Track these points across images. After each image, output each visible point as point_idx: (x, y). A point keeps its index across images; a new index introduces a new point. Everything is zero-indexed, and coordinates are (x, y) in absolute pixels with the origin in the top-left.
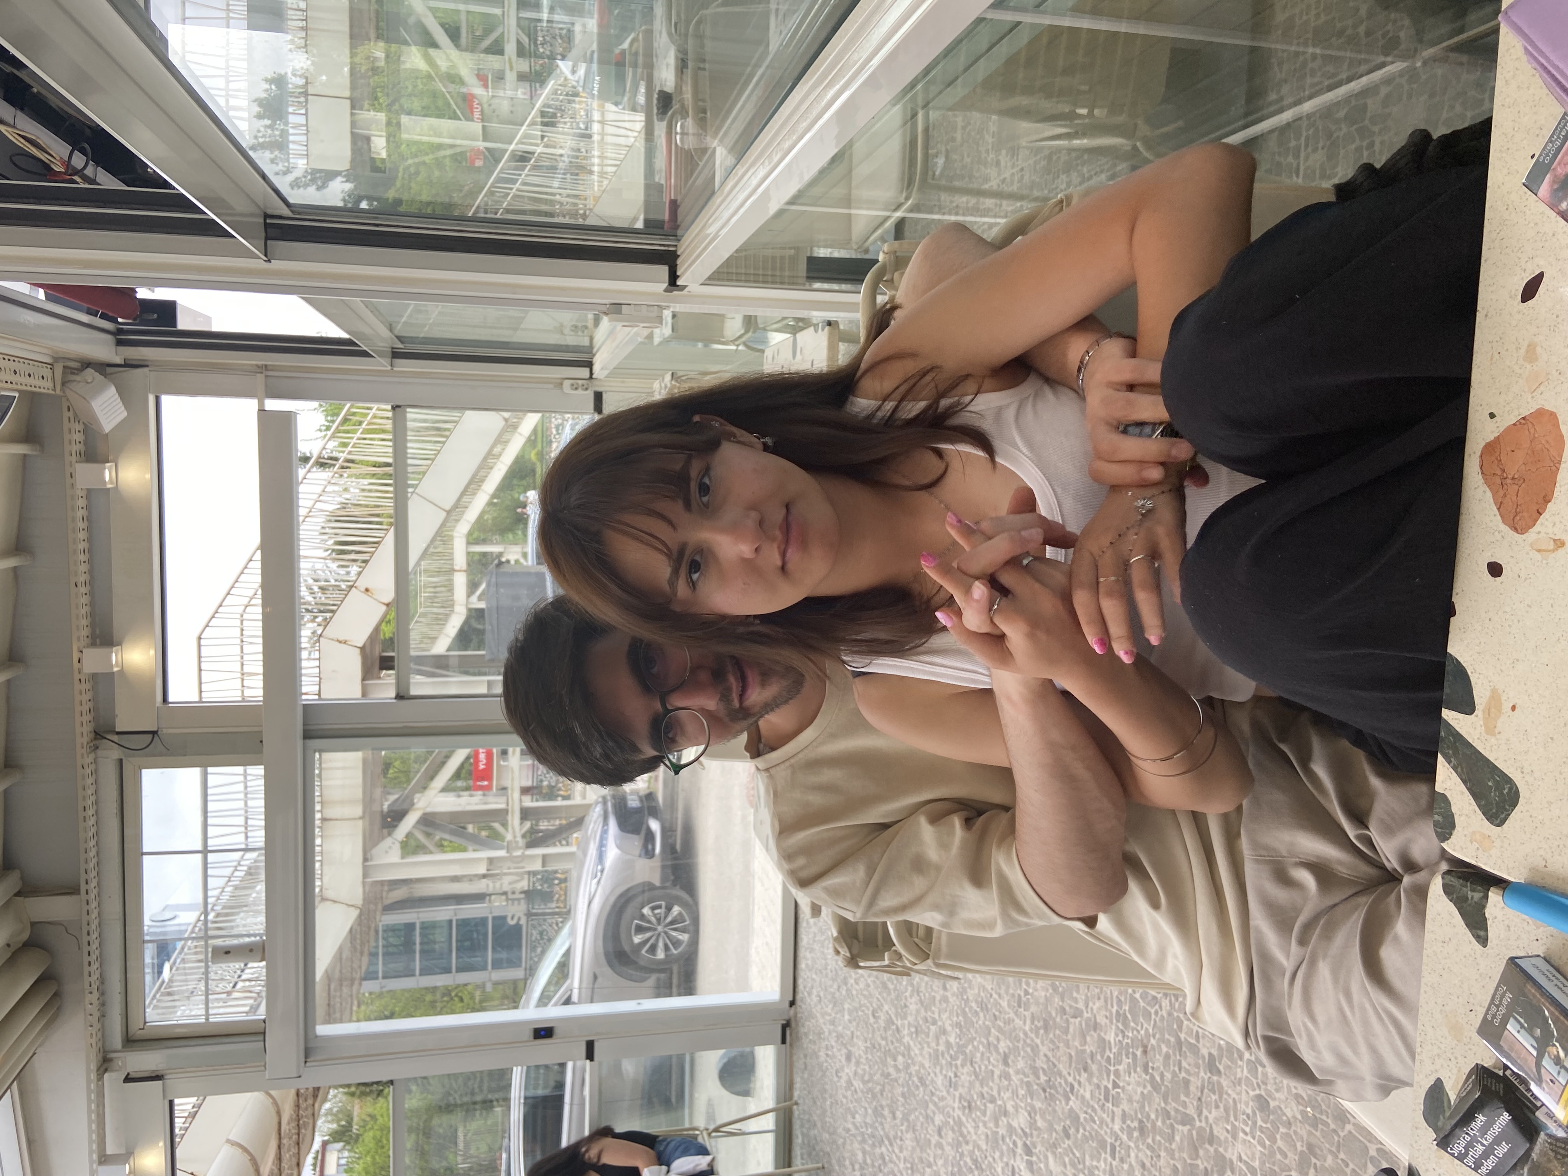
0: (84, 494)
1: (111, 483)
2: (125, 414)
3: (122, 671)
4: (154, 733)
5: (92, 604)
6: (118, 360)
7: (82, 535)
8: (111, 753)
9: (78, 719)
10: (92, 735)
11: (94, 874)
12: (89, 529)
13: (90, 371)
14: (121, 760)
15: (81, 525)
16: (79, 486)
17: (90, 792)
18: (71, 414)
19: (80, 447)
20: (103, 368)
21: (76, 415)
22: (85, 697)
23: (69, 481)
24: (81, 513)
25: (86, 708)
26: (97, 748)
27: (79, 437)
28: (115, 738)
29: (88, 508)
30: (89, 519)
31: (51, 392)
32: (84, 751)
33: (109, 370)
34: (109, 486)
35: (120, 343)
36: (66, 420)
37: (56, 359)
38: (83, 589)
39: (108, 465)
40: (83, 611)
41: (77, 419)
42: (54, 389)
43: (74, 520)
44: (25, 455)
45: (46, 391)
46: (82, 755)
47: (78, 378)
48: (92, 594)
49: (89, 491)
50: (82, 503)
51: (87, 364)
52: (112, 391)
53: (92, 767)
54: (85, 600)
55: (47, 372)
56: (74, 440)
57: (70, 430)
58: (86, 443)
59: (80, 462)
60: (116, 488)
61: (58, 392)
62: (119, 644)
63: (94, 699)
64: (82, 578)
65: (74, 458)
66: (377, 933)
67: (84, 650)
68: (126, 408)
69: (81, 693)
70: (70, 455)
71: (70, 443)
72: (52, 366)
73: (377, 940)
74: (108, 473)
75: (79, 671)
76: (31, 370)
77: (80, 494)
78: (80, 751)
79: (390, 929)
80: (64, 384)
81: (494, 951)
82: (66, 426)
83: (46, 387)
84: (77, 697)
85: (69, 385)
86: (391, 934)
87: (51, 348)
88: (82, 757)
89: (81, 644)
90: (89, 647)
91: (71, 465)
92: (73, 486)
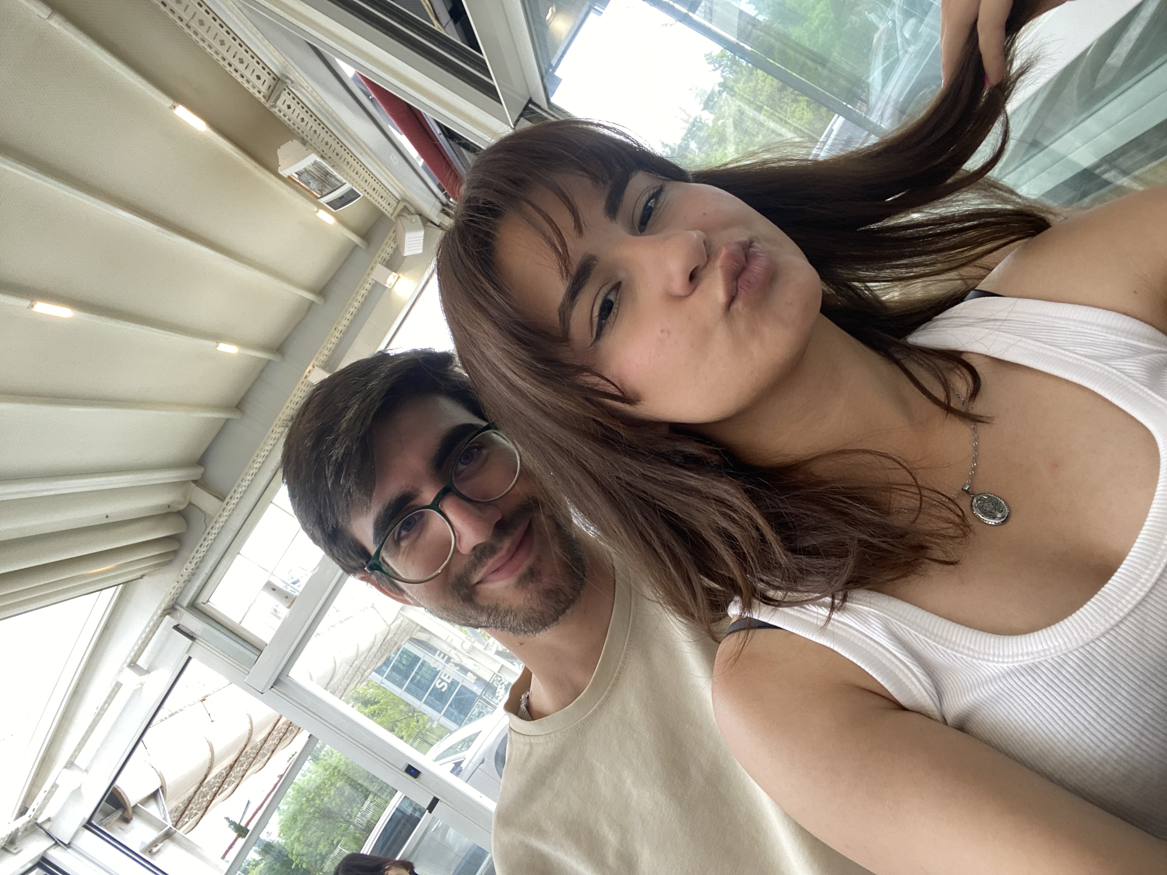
0: (372, 282)
1: (390, 285)
2: (421, 251)
5: (338, 345)
6: (437, 221)
7: (356, 304)
9: (288, 403)
11: (238, 496)
12: (363, 304)
13: (418, 217)
15: (359, 298)
16: (372, 277)
17: (266, 448)
18: (393, 236)
19: (387, 257)
20: (426, 221)
21: (395, 238)
22: (299, 394)
23: (369, 270)
24: (363, 292)
25: (295, 399)
27: (390, 250)
29: (370, 292)
30: (366, 298)
31: (389, 215)
32: (279, 423)
33: (429, 224)
34: (387, 285)
35: (443, 211)
36: (388, 237)
37: (404, 200)
38: (337, 334)
39: (394, 273)
40: (330, 346)
41: (395, 240)
42: (392, 215)
43: (357, 293)
44: (357, 245)
45: (386, 212)
46: (277, 424)
47: (408, 216)
49: (377, 282)
50: (368, 286)
51: (420, 215)
52: (422, 233)
53: (277, 435)
54: (334, 340)
55: (394, 203)
56: (386, 250)
57: (387, 243)
58: (392, 256)
59: (382, 264)
60: (390, 290)
61: (393, 218)
64: (341, 328)
65: (379, 260)
66: (398, 649)
67: (316, 368)
68: (423, 248)
69: (298, 390)
70: (379, 257)
71: (383, 250)
72: (399, 202)
73: (396, 654)
74: (391, 279)
75: (306, 377)
76: (384, 194)
77: (370, 281)
78: (277, 422)
79: (405, 652)
80: (399, 215)
81: (450, 705)
82: (387, 240)
83: (388, 210)
84: (295, 391)
85: (401, 217)
86: (405, 656)
87: (404, 192)
88: (276, 426)
89: (317, 363)
90: (320, 367)
91: (376, 263)
92: (369, 274)
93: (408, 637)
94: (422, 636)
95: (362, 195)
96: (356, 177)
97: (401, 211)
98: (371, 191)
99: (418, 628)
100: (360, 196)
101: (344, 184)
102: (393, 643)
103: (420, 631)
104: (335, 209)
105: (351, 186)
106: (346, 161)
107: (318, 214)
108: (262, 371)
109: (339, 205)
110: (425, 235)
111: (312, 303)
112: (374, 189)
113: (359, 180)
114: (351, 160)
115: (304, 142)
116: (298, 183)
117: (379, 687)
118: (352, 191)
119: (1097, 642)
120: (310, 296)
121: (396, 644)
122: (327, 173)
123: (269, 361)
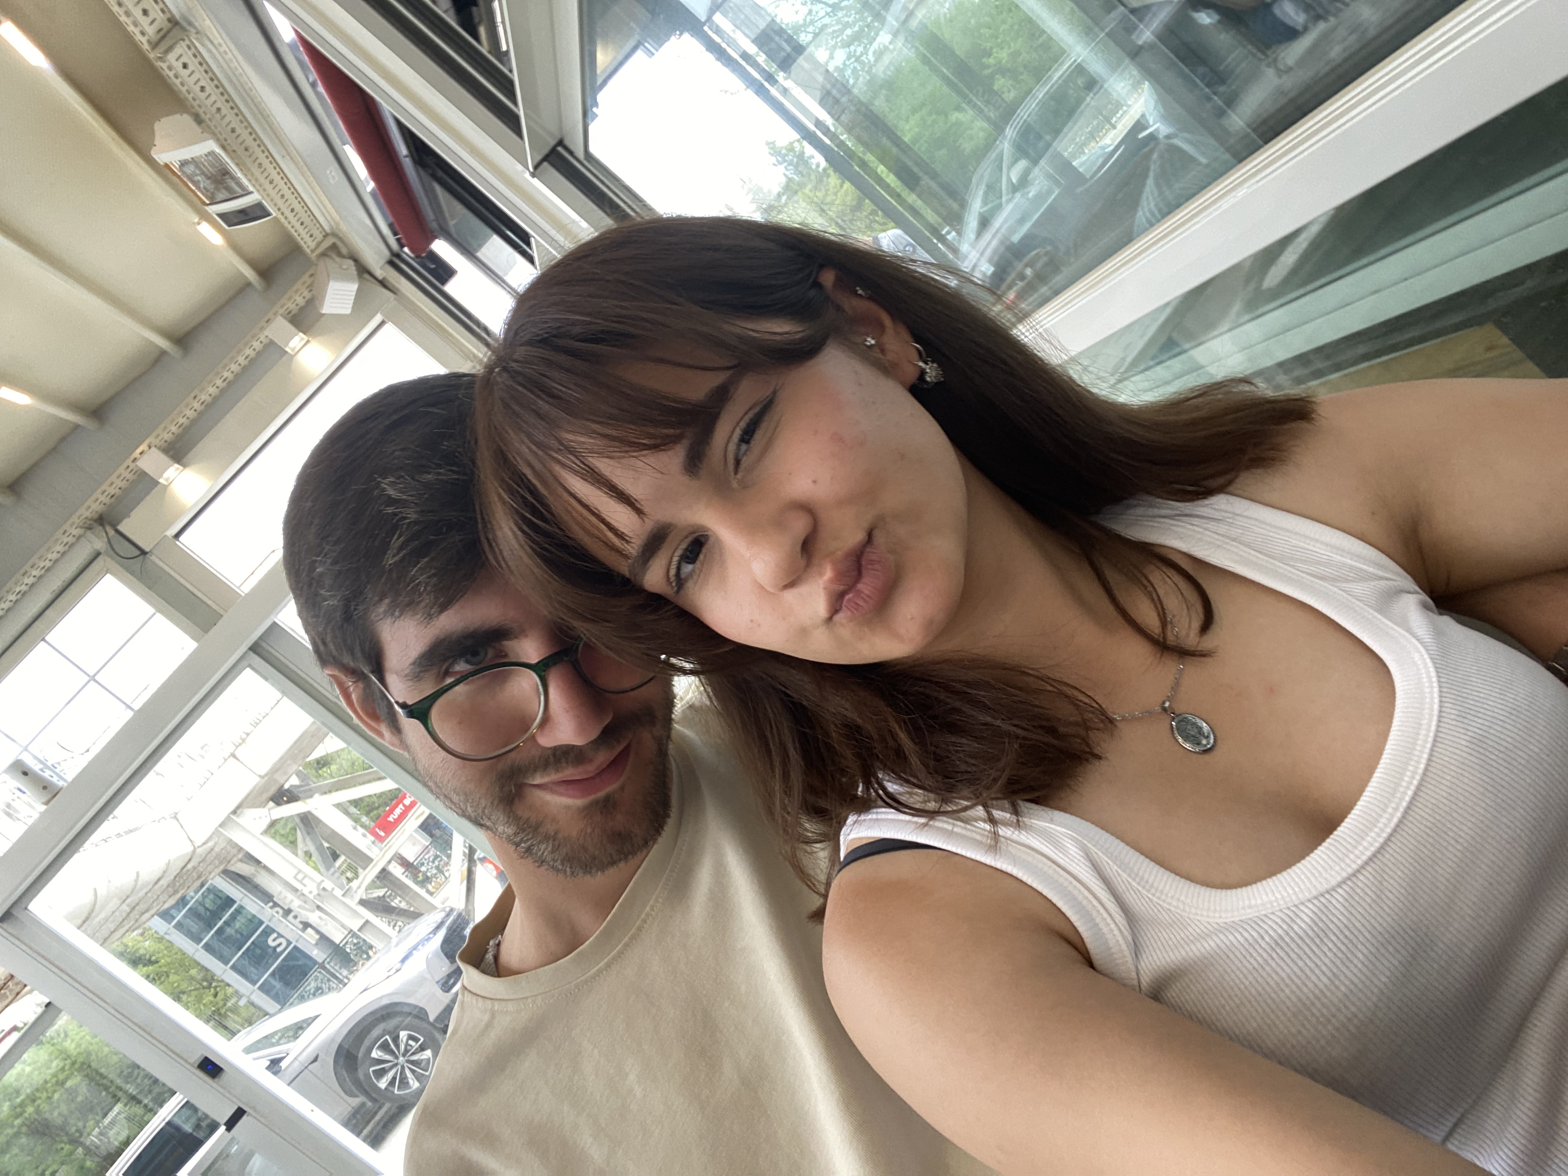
0: (265, 341)
1: (293, 350)
2: (348, 311)
3: (165, 487)
4: (143, 553)
5: (194, 422)
6: (379, 273)
7: (234, 367)
8: (98, 543)
9: (97, 494)
10: (96, 516)
12: (245, 369)
13: (351, 262)
14: (98, 554)
15: (241, 360)
16: (266, 333)
17: (50, 556)
18: (309, 281)
19: (295, 309)
20: (363, 271)
21: (312, 284)
22: (119, 483)
23: (263, 322)
24: (248, 352)
25: (112, 490)
26: (90, 528)
27: (301, 301)
28: (111, 532)
29: (259, 354)
30: (252, 362)
31: (308, 251)
32: (77, 521)
33: (367, 276)
34: (287, 349)
35: (391, 263)
36: (302, 280)
37: (334, 235)
38: (196, 405)
39: (301, 334)
40: (182, 420)
41: (310, 288)
42: (313, 251)
43: (239, 352)
44: (250, 283)
45: (305, 246)
46: (73, 523)
47: (338, 259)
48: (201, 414)
49: (272, 343)
50: (257, 345)
51: (356, 261)
52: (355, 287)
53: (71, 540)
54: (190, 414)
55: (320, 237)
56: (295, 299)
57: (298, 290)
58: (302, 309)
59: (285, 318)
60: (292, 357)
61: (313, 256)
62: (185, 466)
63: (125, 491)
64: (204, 397)
65: (281, 311)
66: (202, 885)
67: (153, 449)
68: (353, 308)
69: (118, 477)
70: (282, 307)
71: (289, 299)
72: (326, 235)
73: (196, 892)
74: (297, 341)
75: (135, 460)
76: (307, 221)
77: (262, 338)
78: (75, 519)
79: (214, 891)
80: (324, 254)
81: (273, 974)
82: (298, 285)
83: (308, 244)
84: (113, 478)
85: (327, 259)
86: (211, 896)
87: (337, 224)
88: (71, 525)
89: (157, 442)
90: (159, 448)
91: (275, 314)
92: (262, 329)
93: (222, 868)
94: (245, 869)
95: (274, 215)
96: (269, 187)
97: (327, 249)
98: (288, 213)
99: (240, 856)
100: (269, 214)
101: (251, 193)
102: (195, 875)
103: (241, 860)
104: (229, 226)
105: (259, 197)
106: (258, 161)
107: (199, 228)
108: (63, 439)
109: (236, 221)
110: (359, 290)
111: (163, 353)
112: (292, 210)
113: (273, 193)
114: (266, 162)
115: (198, 120)
116: (179, 177)
117: (161, 939)
118: (259, 206)
119: (1333, 893)
120: (163, 343)
121: (199, 877)
122: (225, 172)
123: (77, 427)
